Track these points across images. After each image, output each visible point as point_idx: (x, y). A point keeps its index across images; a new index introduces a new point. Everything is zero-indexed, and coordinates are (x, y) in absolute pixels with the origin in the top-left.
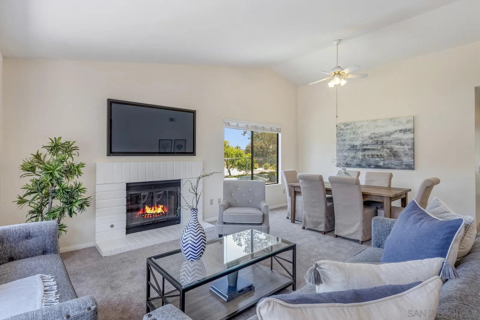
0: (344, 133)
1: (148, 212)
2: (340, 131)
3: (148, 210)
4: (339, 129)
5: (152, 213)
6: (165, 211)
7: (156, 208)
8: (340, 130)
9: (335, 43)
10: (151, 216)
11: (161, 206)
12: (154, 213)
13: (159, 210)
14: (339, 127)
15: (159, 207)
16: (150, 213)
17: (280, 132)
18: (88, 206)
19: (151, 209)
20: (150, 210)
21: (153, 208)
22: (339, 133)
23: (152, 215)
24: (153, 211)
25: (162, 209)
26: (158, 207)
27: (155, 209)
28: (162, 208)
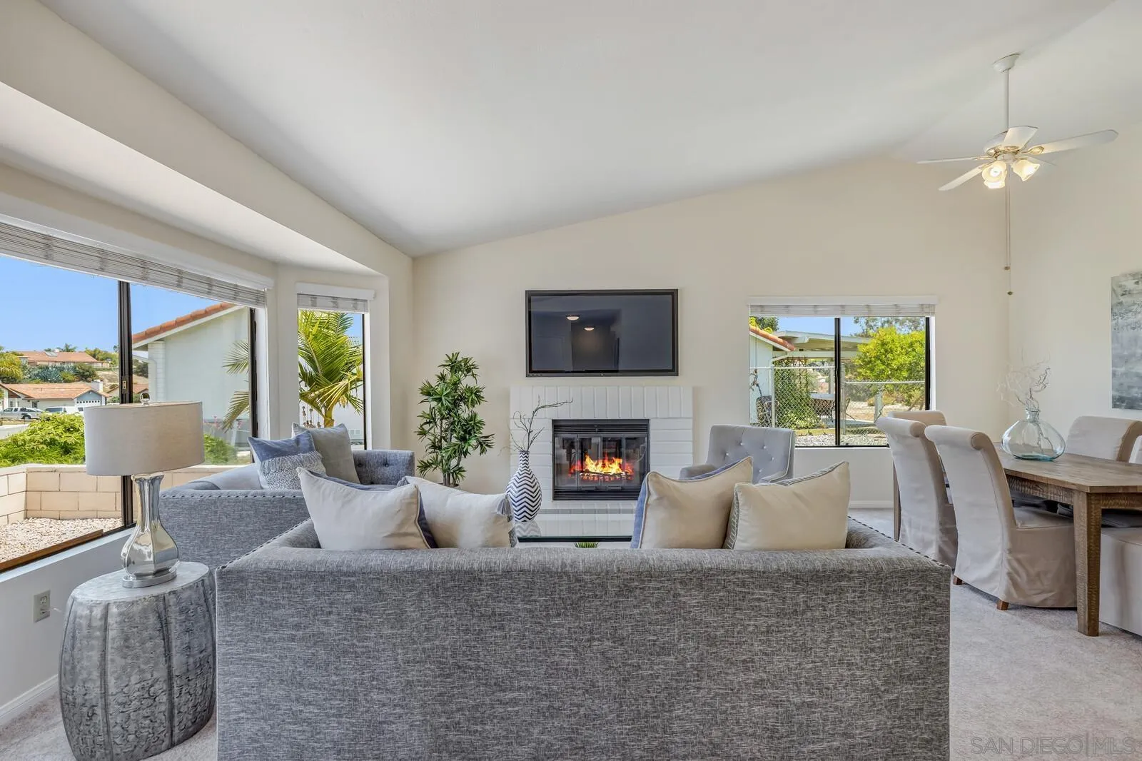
0: (1134, 304)
1: (590, 470)
2: (1122, 299)
3: (591, 465)
4: (1120, 291)
5: (598, 471)
6: (626, 473)
7: (607, 463)
8: (1123, 295)
9: (999, 67)
10: (596, 478)
11: (617, 461)
12: (603, 473)
13: (614, 468)
14: (1120, 286)
15: (614, 462)
16: (594, 471)
17: (933, 313)
18: (489, 446)
19: (597, 465)
20: (594, 466)
21: (600, 464)
22: (1121, 303)
23: (598, 477)
24: (599, 469)
25: (620, 467)
26: (612, 462)
27: (604, 466)
28: (619, 464)
